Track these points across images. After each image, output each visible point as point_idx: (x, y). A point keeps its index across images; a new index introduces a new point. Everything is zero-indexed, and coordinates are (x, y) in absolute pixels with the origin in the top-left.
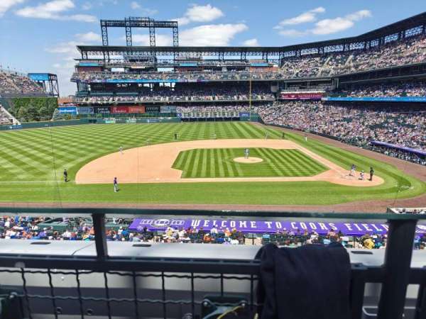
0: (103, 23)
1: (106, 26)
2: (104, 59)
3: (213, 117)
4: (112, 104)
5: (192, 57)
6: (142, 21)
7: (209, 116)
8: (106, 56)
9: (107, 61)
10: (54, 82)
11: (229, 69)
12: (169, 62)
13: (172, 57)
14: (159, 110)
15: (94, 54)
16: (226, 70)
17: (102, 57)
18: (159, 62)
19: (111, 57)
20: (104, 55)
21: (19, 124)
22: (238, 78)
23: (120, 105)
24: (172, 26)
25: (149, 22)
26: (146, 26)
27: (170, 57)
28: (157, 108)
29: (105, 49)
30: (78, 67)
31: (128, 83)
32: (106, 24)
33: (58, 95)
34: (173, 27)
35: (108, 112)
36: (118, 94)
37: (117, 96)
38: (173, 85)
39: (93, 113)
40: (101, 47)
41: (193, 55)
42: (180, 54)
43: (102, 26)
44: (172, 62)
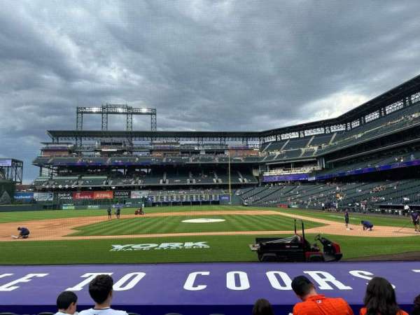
0: (80, 111)
1: (82, 113)
3: (189, 200)
8: (79, 141)
9: (78, 146)
10: (19, 169)
11: (208, 152)
12: (146, 146)
14: (130, 195)
15: (65, 139)
16: (204, 153)
19: (84, 142)
20: (77, 140)
22: (217, 161)
27: (146, 142)
28: (127, 193)
32: (83, 111)
33: (21, 183)
34: (151, 115)
36: (83, 177)
42: (158, 138)
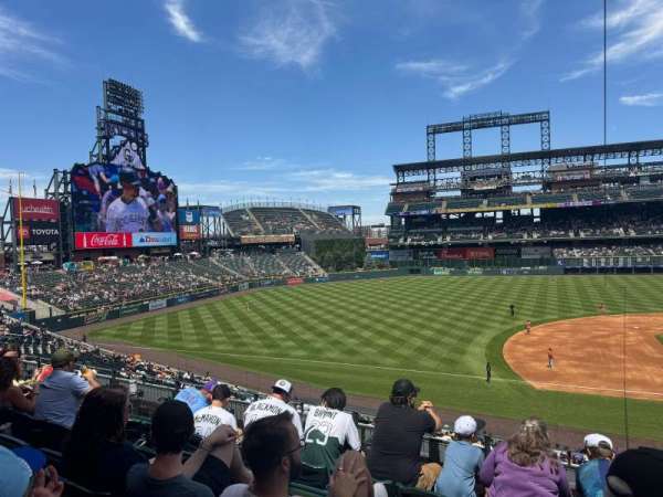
0: (431, 130)
1: (434, 133)
2: (428, 181)
4: (441, 246)
5: (577, 164)
6: (488, 119)
7: (621, 264)
8: (431, 175)
9: (432, 182)
10: (357, 217)
12: (532, 175)
13: (539, 168)
14: (519, 254)
15: (414, 174)
17: (425, 178)
18: (515, 176)
19: (438, 176)
20: (429, 174)
21: (326, 275)
23: (454, 246)
24: (540, 118)
25: (501, 118)
26: (495, 125)
28: (515, 251)
29: (431, 166)
30: (394, 194)
31: (460, 213)
32: (435, 130)
34: (541, 121)
35: (434, 257)
36: (449, 229)
37: (449, 233)
38: (537, 212)
39: (411, 259)
40: (426, 164)
41: (578, 162)
42: (553, 160)
43: (428, 134)
44: (538, 175)
